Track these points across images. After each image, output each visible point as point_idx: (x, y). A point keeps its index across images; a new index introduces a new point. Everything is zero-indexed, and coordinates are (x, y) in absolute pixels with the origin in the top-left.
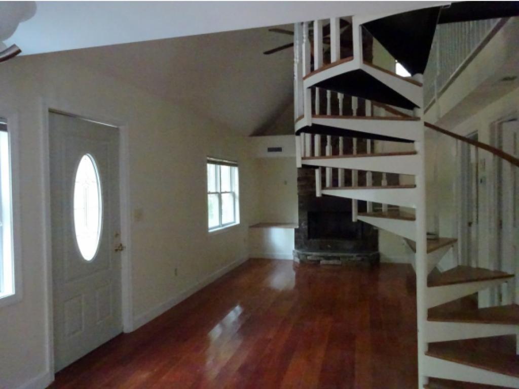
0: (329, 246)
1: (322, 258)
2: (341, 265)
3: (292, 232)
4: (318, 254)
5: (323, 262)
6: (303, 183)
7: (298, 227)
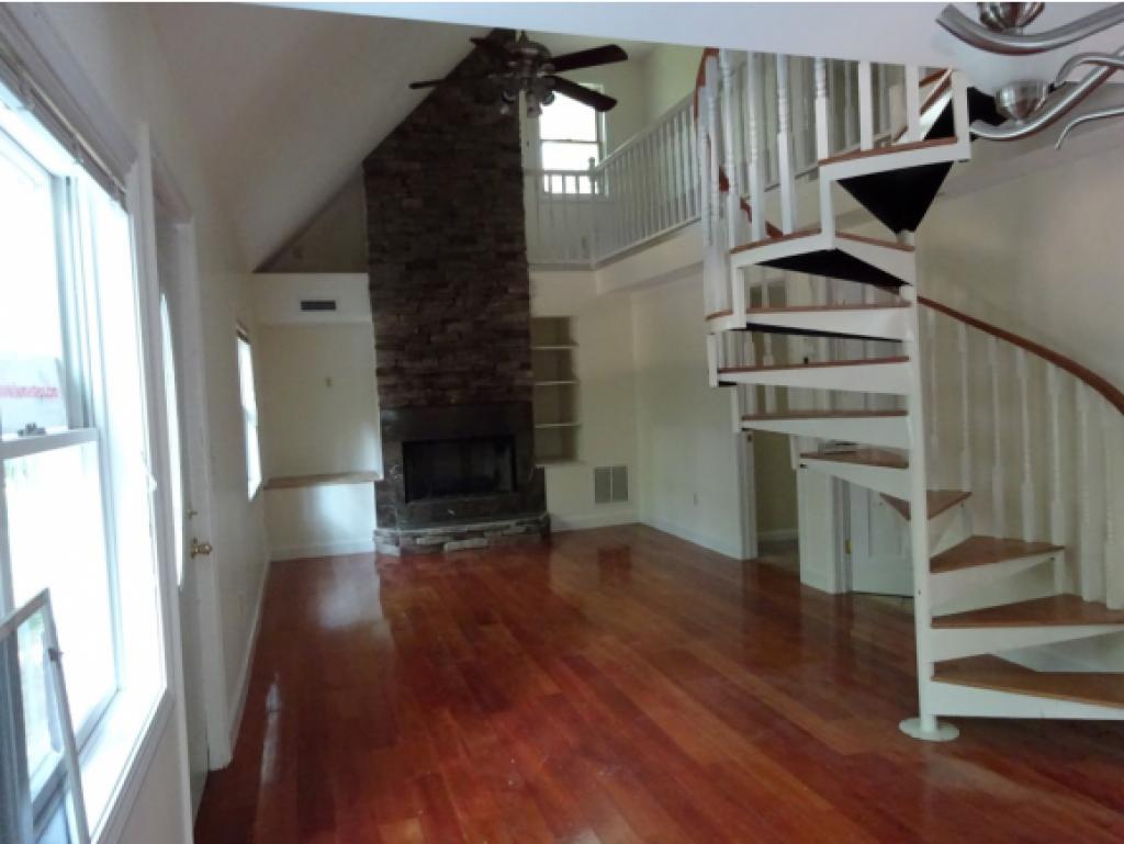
0: (452, 512)
1: (448, 538)
2: (488, 547)
3: (369, 490)
4: (439, 530)
5: (451, 545)
6: (392, 380)
7: (381, 477)
